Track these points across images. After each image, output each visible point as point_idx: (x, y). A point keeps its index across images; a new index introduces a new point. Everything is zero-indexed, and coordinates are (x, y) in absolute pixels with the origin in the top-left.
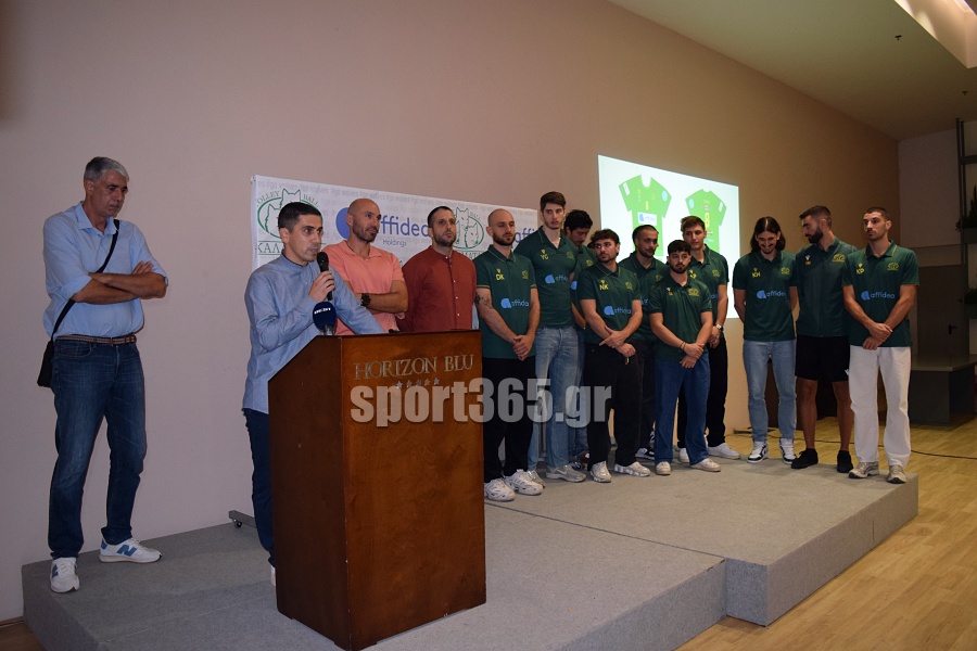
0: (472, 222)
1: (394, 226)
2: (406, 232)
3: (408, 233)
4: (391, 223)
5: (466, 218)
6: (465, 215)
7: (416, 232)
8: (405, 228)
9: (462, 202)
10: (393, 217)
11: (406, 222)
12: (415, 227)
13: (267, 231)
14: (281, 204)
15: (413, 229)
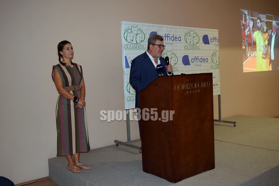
0: (195, 35)
1: (169, 38)
2: (173, 39)
3: (174, 40)
5: (193, 34)
6: (193, 33)
7: (176, 40)
8: (172, 38)
9: (192, 28)
10: (168, 34)
11: (173, 36)
12: (176, 38)
13: (127, 41)
14: (131, 31)
15: (175, 38)
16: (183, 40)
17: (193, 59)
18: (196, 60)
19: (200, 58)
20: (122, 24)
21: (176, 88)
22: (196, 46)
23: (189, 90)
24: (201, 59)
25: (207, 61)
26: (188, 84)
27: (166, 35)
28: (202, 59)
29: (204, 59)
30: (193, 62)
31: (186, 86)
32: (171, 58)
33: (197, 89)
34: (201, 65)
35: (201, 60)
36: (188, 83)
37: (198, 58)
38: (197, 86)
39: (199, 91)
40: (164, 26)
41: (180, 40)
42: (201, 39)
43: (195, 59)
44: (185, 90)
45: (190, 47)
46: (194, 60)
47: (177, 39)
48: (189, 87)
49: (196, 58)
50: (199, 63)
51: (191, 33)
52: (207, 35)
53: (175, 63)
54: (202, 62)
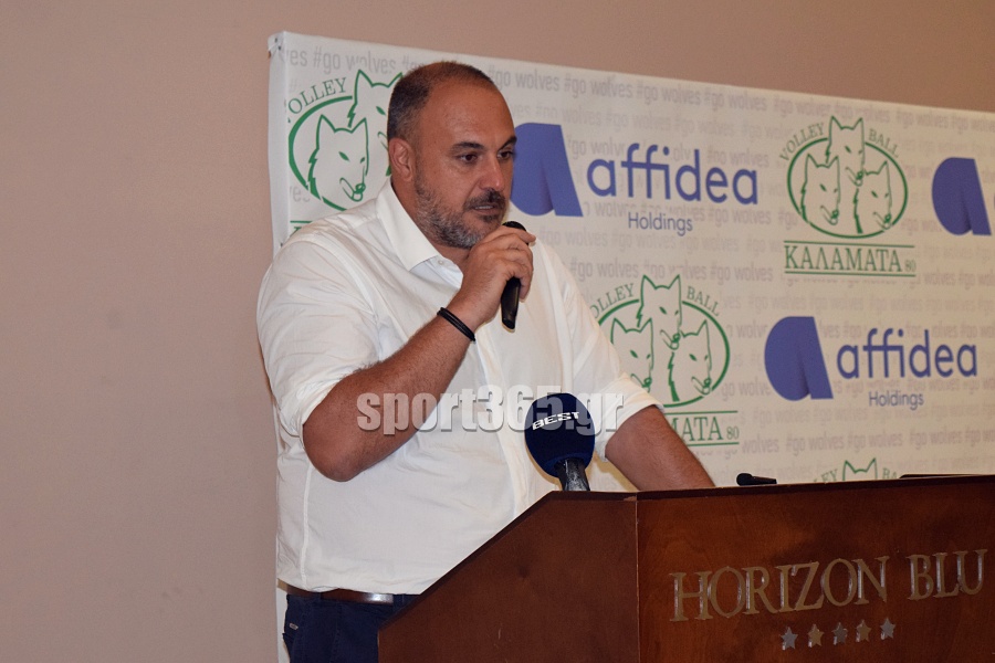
0: (875, 159)
1: (658, 175)
3: (697, 196)
4: (649, 166)
5: (856, 147)
6: (853, 137)
7: (717, 191)
8: (688, 179)
9: (843, 101)
10: (653, 148)
11: (693, 165)
12: (716, 178)
13: (314, 192)
14: (351, 115)
15: (709, 182)
16: (773, 199)
17: (854, 350)
18: (878, 356)
19: (908, 343)
20: (276, 58)
21: (691, 605)
22: (882, 249)
23: (801, 624)
24: (917, 348)
25: (967, 366)
26: (795, 568)
27: (639, 156)
28: (926, 350)
29: (944, 354)
30: (855, 373)
31: (775, 582)
32: (676, 340)
33: (869, 611)
34: (916, 401)
35: (920, 358)
36: (788, 559)
37: (893, 340)
38: (869, 589)
39: (888, 630)
40: (620, 78)
41: (753, 199)
42: (922, 188)
43: (869, 348)
44: (768, 623)
45: (829, 251)
46: (863, 355)
47: (724, 183)
48: (802, 597)
49: (877, 340)
50: (907, 385)
51: (841, 139)
52: (968, 165)
53: (702, 379)
54: (927, 372)
